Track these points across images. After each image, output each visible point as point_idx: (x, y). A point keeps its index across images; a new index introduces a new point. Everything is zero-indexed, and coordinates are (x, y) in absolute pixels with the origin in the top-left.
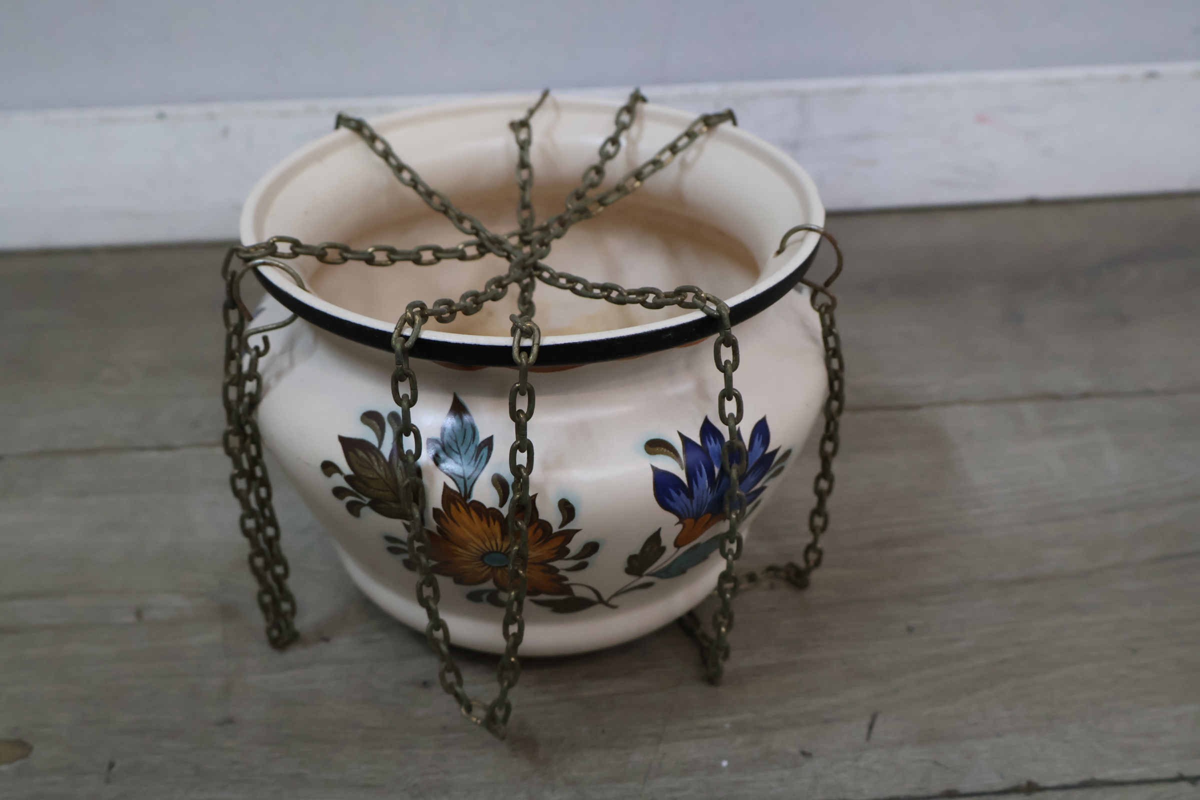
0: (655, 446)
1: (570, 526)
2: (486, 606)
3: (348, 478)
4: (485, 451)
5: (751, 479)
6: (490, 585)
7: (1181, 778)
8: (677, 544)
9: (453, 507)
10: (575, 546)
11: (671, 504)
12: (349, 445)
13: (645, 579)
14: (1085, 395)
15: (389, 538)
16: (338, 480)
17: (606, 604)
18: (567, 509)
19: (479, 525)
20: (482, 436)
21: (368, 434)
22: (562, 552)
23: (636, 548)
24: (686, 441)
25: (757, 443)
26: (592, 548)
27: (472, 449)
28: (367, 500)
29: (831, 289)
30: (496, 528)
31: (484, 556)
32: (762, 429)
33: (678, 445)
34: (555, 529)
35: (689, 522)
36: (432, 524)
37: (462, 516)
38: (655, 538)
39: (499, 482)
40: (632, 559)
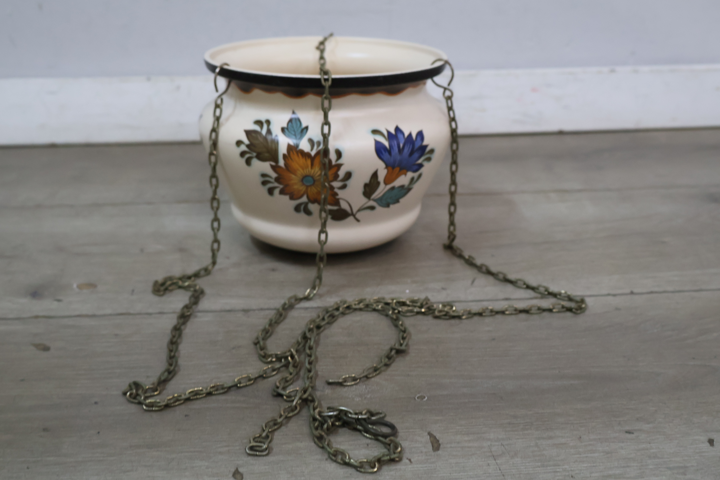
0: (375, 132)
1: (340, 162)
2: (302, 215)
3: (248, 146)
4: (305, 131)
5: (416, 155)
6: (304, 199)
7: (609, 295)
8: (386, 183)
9: (291, 153)
10: (342, 173)
11: (382, 157)
12: (248, 133)
13: (372, 203)
14: (580, 191)
15: (264, 175)
16: (243, 148)
17: (354, 216)
18: (339, 154)
19: (301, 160)
20: (304, 125)
21: (257, 128)
22: (336, 177)
23: (367, 180)
24: (389, 132)
25: (419, 139)
26: (348, 175)
27: (300, 130)
28: (255, 154)
29: (451, 87)
30: (309, 162)
31: (304, 178)
32: (420, 134)
33: (386, 133)
34: (334, 163)
35: (390, 169)
36: (282, 163)
37: (295, 156)
38: (375, 175)
39: (311, 141)
40: (366, 185)
